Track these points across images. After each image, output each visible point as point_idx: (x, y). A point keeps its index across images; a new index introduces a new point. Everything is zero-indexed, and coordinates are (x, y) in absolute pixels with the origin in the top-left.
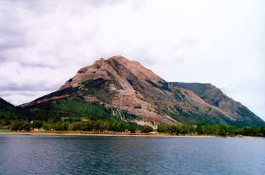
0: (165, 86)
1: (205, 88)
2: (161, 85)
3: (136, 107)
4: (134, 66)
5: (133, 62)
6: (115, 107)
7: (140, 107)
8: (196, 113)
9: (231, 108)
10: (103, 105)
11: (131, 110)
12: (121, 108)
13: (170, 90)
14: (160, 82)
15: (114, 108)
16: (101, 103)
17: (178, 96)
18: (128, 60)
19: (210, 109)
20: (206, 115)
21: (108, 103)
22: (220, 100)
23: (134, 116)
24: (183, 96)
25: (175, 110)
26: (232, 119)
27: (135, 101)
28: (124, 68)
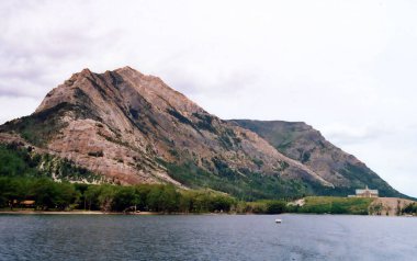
0: (206, 121)
1: (293, 130)
2: (197, 120)
3: (90, 154)
4: (151, 85)
5: (150, 79)
6: (51, 153)
7: (101, 155)
8: (256, 171)
9: (329, 164)
10: (30, 149)
11: (79, 160)
12: (63, 155)
13: (213, 130)
14: (196, 115)
15: (47, 156)
16: (27, 146)
17: (228, 141)
18: (141, 75)
19: (286, 165)
20: (276, 175)
21: (40, 146)
22: (312, 151)
23: (84, 172)
24: (238, 141)
25: (213, 165)
26: (326, 183)
27: (92, 142)
28: (129, 88)
